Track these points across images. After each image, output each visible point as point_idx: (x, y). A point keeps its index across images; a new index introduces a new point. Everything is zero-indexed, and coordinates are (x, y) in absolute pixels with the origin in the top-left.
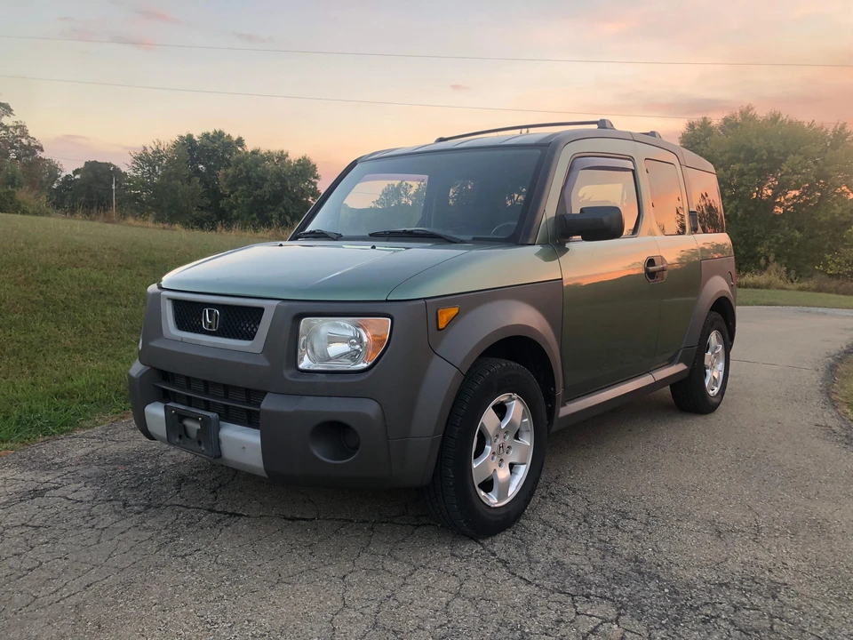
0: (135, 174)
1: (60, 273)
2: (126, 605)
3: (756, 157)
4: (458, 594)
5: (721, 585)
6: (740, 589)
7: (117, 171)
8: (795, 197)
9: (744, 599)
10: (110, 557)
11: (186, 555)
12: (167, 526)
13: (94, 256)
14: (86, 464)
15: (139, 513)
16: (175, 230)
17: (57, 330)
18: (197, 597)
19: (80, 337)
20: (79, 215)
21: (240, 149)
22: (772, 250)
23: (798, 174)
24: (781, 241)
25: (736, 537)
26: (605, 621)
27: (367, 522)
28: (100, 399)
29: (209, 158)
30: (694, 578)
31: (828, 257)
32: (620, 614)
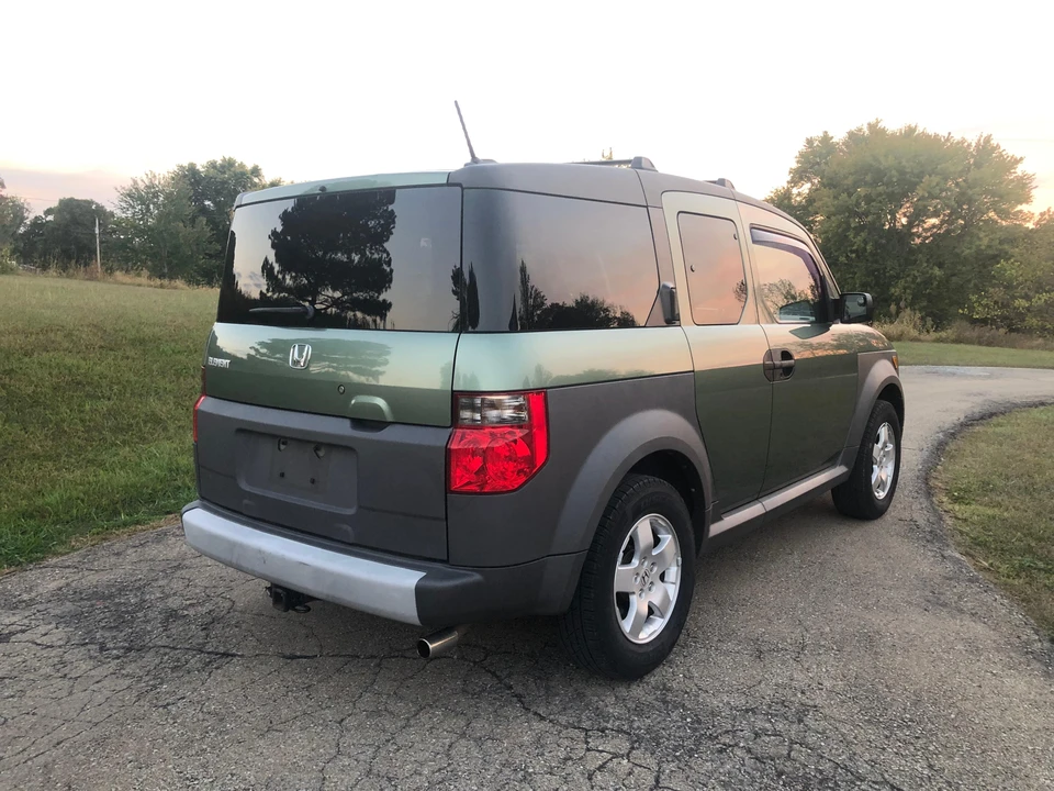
0: (124, 215)
1: (27, 359)
2: (99, 763)
3: (885, 179)
4: (463, 735)
5: (747, 711)
6: (767, 714)
7: (100, 211)
8: (934, 226)
9: (768, 725)
10: (83, 710)
11: (168, 704)
12: (149, 671)
13: (69, 335)
14: (59, 600)
15: (118, 657)
16: (176, 288)
17: (23, 432)
18: (177, 751)
19: (53, 440)
20: (52, 272)
21: (256, 180)
22: (908, 291)
23: (937, 198)
24: (919, 280)
25: (776, 657)
26: (615, 756)
27: (376, 657)
28: (77, 518)
29: (218, 193)
30: (721, 705)
31: (974, 298)
32: (633, 748)
